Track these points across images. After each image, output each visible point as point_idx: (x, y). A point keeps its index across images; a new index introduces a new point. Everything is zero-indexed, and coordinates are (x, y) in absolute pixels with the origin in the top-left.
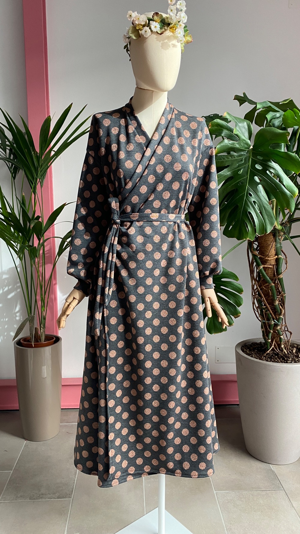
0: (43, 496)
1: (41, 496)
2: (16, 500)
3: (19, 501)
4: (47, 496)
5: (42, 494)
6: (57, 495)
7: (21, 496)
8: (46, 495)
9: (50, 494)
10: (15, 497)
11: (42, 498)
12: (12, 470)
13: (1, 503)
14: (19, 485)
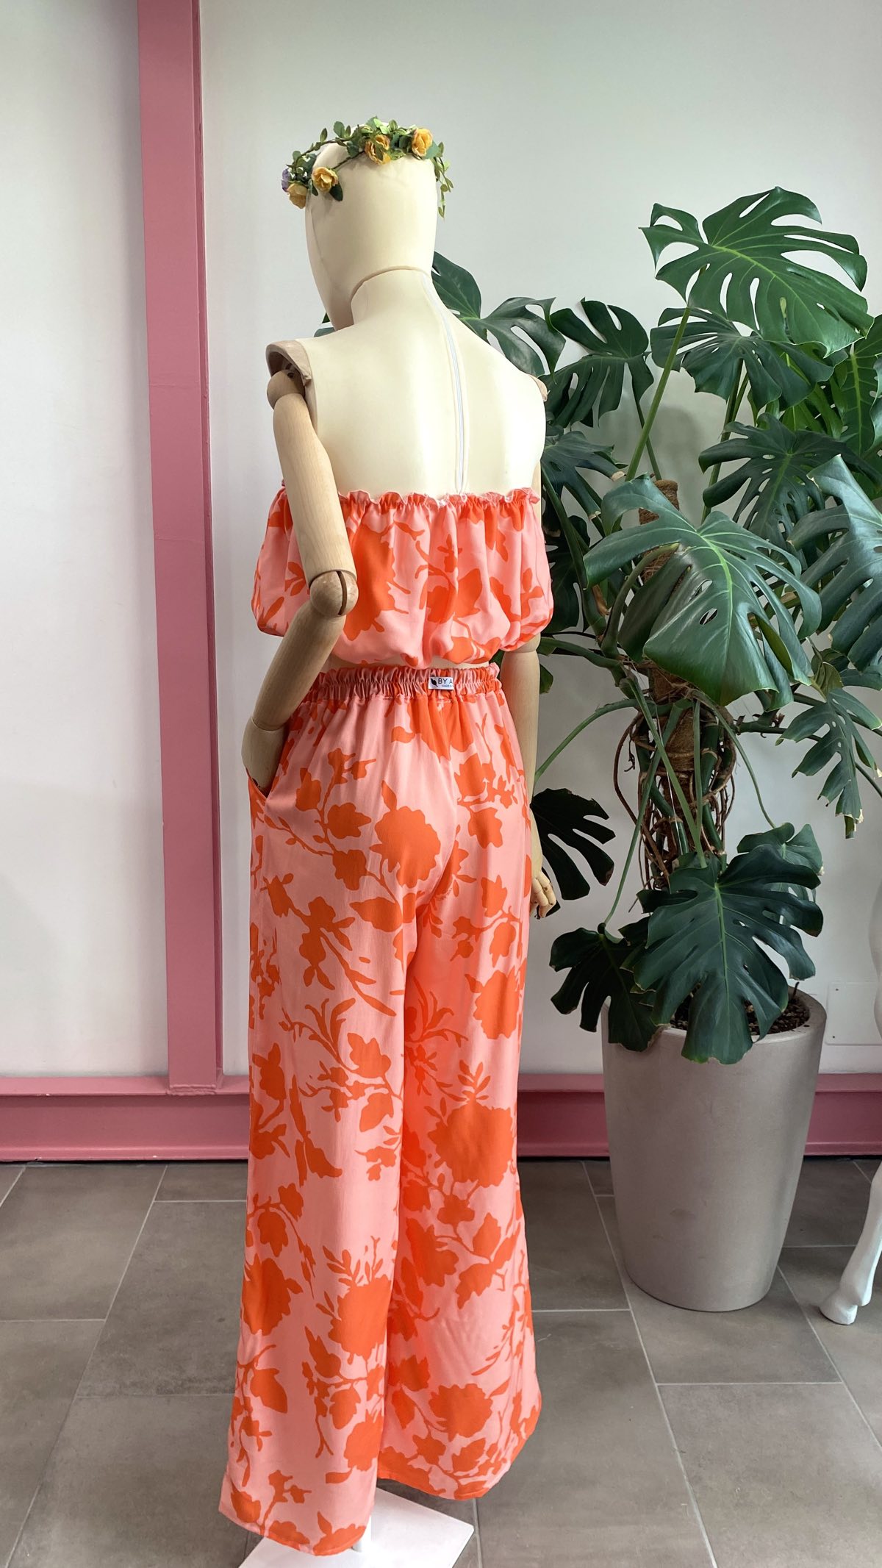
0: (196, 1385)
1: (188, 1385)
2: (121, 1394)
4: (202, 1385)
5: (190, 1381)
7: (135, 1384)
8: (201, 1382)
9: (211, 1381)
10: (118, 1386)
11: (189, 1389)
12: (104, 1318)
13: (81, 1399)
14: (127, 1356)
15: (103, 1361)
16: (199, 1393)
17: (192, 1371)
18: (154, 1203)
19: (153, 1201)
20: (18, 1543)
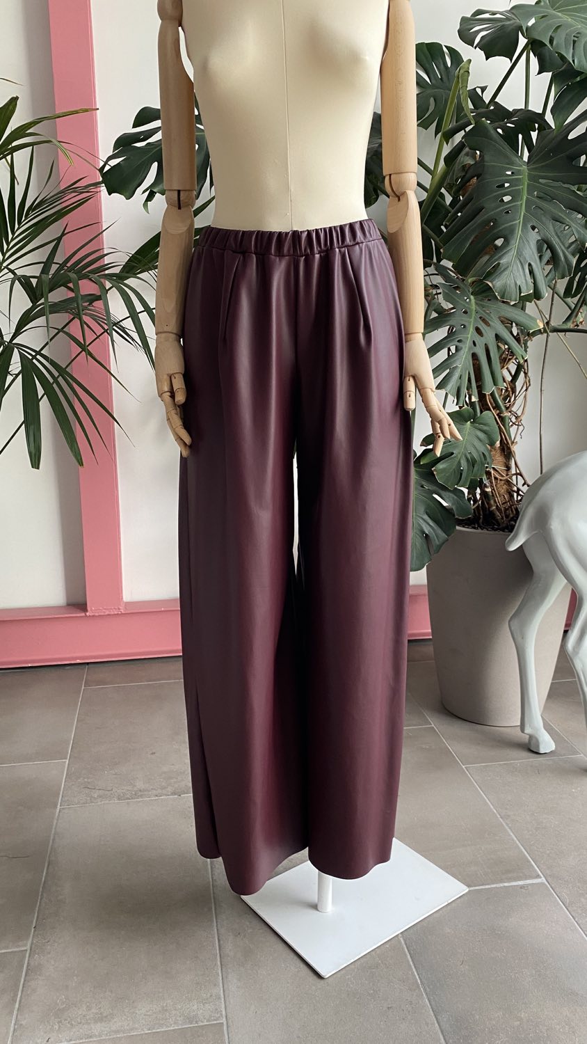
0: (146, 793)
1: (140, 793)
2: (92, 802)
3: (99, 803)
4: (150, 793)
5: (140, 791)
6: (170, 789)
7: (100, 796)
8: (149, 791)
9: (156, 790)
10: (89, 798)
11: (141, 796)
12: (66, 759)
13: (63, 809)
14: (89, 780)
15: (73, 785)
16: (149, 797)
17: (140, 785)
18: (84, 690)
19: (83, 688)
20: (41, 899)
